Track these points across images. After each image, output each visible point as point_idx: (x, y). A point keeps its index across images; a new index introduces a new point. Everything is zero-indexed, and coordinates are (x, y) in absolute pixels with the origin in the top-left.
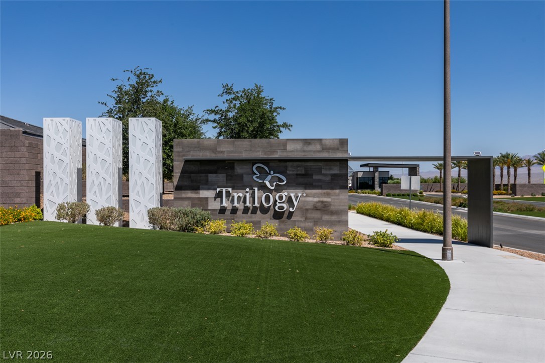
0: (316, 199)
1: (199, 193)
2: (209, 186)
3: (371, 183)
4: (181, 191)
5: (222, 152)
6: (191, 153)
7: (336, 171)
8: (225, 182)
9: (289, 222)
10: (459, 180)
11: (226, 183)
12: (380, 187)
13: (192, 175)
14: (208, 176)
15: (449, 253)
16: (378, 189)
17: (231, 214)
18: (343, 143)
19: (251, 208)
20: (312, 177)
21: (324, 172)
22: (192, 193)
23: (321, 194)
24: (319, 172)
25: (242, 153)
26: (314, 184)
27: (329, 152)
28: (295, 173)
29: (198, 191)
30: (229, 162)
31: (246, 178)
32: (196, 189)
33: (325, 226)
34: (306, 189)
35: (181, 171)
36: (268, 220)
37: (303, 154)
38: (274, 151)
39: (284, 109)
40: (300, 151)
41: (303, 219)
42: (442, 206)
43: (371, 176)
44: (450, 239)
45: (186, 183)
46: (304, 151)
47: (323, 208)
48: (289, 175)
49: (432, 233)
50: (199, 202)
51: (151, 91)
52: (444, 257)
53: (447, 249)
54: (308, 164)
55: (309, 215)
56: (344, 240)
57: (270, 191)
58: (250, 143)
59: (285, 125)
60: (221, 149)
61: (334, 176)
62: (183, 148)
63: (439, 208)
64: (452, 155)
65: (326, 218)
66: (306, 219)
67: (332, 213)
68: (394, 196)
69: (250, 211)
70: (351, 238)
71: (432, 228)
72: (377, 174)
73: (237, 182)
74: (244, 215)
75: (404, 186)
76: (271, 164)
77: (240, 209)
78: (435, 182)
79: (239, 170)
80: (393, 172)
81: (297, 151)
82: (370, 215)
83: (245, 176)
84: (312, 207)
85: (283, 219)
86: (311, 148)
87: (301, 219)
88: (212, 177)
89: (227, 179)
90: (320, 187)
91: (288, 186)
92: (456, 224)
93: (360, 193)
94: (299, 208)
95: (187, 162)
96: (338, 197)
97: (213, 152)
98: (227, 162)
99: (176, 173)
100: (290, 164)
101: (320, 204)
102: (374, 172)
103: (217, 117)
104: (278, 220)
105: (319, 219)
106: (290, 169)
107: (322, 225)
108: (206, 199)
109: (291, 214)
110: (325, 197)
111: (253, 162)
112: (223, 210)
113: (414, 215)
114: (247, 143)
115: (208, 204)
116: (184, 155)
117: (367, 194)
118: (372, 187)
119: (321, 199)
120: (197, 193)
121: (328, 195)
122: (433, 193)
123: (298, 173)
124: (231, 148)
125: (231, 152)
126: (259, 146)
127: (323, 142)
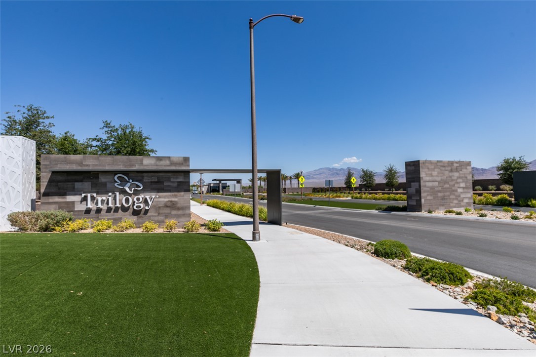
0: (167, 200)
1: (66, 198)
2: (75, 192)
3: (217, 189)
4: (48, 197)
5: (87, 165)
6: (58, 166)
7: (181, 179)
8: (90, 189)
9: (145, 217)
10: (260, 187)
11: (92, 189)
12: (223, 191)
13: (59, 183)
14: (74, 184)
15: (257, 235)
16: (221, 192)
17: (95, 213)
18: (186, 160)
19: (114, 208)
20: (163, 184)
21: (172, 180)
22: (59, 198)
23: (170, 196)
24: (169, 180)
25: (105, 166)
26: (165, 189)
27: (176, 166)
28: (150, 181)
29: (65, 196)
30: (95, 173)
31: (109, 186)
32: (63, 194)
33: (173, 218)
34: (158, 192)
35: (48, 180)
36: (128, 216)
37: (156, 167)
38: (133, 165)
39: (150, 139)
40: (154, 165)
41: (156, 214)
42: (252, 199)
43: (218, 185)
44: (258, 221)
45: (53, 190)
46: (157, 165)
47: (172, 206)
48: (145, 183)
49: (247, 216)
50: (66, 205)
51: (43, 123)
52: (254, 239)
53: (256, 233)
54: (161, 174)
55: (161, 211)
56: (185, 228)
57: (130, 195)
58: (112, 159)
59: (152, 151)
60: (87, 163)
61: (180, 183)
62: (50, 162)
63: (251, 201)
64: (258, 168)
65: (174, 212)
66: (159, 214)
67: (179, 209)
68: (229, 195)
69: (113, 211)
70: (190, 227)
71: (247, 213)
72: (221, 184)
73: (102, 189)
74: (107, 214)
75: (232, 189)
76: (131, 175)
77: (104, 210)
78: (249, 188)
79: (102, 179)
80: (228, 183)
81: (151, 165)
82: (214, 207)
83: (107, 183)
84: (164, 206)
85: (140, 215)
86: (162, 163)
87: (154, 214)
88: (78, 185)
89: (92, 187)
90: (169, 191)
91: (144, 190)
92: (261, 212)
93: (212, 194)
94: (153, 206)
95: (54, 173)
96: (183, 198)
97: (79, 165)
98: (92, 173)
99: (43, 182)
100: (145, 174)
101: (169, 203)
102: (219, 183)
103: (98, 143)
104: (136, 216)
105: (169, 213)
106: (146, 178)
107: (171, 218)
108: (73, 203)
109: (146, 211)
110: (173, 198)
111: (115, 173)
112: (88, 211)
113: (237, 206)
114: (110, 159)
115: (74, 206)
116: (51, 168)
117: (216, 194)
118: (218, 191)
119: (170, 199)
120: (64, 198)
121: (176, 196)
122: (249, 193)
123: (153, 181)
124: (96, 162)
125: (96, 165)
126: (120, 161)
127: (171, 159)
